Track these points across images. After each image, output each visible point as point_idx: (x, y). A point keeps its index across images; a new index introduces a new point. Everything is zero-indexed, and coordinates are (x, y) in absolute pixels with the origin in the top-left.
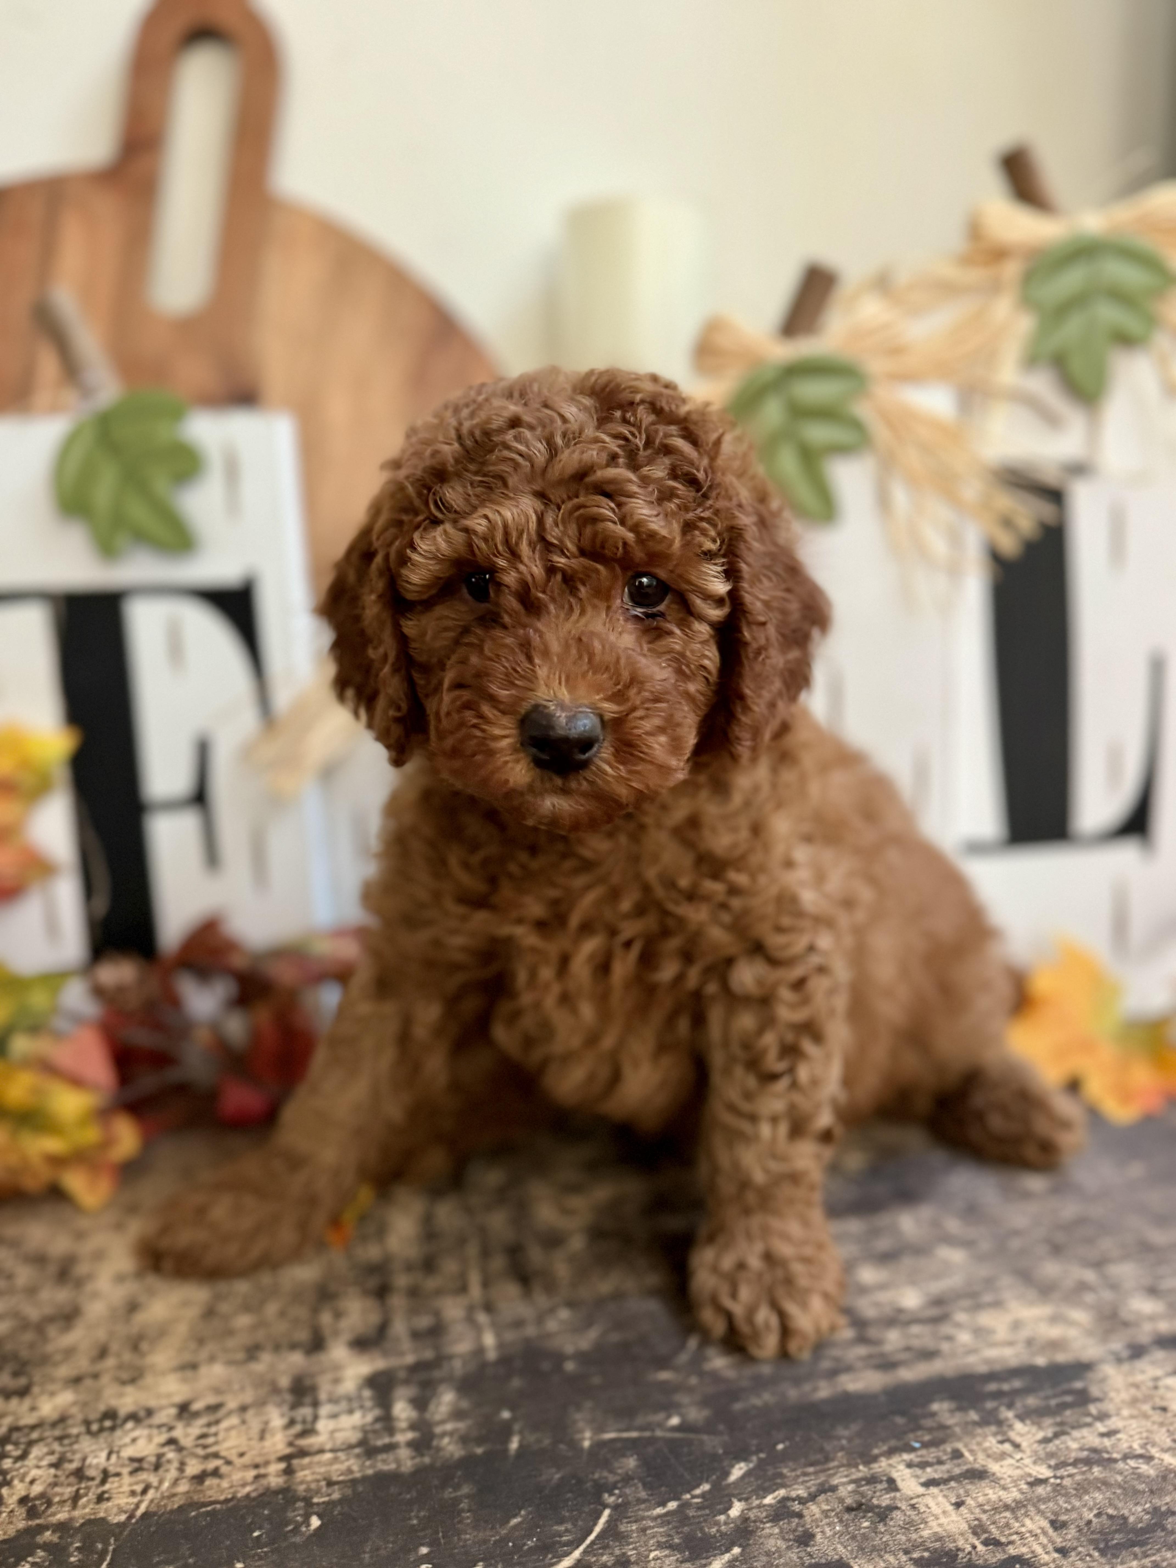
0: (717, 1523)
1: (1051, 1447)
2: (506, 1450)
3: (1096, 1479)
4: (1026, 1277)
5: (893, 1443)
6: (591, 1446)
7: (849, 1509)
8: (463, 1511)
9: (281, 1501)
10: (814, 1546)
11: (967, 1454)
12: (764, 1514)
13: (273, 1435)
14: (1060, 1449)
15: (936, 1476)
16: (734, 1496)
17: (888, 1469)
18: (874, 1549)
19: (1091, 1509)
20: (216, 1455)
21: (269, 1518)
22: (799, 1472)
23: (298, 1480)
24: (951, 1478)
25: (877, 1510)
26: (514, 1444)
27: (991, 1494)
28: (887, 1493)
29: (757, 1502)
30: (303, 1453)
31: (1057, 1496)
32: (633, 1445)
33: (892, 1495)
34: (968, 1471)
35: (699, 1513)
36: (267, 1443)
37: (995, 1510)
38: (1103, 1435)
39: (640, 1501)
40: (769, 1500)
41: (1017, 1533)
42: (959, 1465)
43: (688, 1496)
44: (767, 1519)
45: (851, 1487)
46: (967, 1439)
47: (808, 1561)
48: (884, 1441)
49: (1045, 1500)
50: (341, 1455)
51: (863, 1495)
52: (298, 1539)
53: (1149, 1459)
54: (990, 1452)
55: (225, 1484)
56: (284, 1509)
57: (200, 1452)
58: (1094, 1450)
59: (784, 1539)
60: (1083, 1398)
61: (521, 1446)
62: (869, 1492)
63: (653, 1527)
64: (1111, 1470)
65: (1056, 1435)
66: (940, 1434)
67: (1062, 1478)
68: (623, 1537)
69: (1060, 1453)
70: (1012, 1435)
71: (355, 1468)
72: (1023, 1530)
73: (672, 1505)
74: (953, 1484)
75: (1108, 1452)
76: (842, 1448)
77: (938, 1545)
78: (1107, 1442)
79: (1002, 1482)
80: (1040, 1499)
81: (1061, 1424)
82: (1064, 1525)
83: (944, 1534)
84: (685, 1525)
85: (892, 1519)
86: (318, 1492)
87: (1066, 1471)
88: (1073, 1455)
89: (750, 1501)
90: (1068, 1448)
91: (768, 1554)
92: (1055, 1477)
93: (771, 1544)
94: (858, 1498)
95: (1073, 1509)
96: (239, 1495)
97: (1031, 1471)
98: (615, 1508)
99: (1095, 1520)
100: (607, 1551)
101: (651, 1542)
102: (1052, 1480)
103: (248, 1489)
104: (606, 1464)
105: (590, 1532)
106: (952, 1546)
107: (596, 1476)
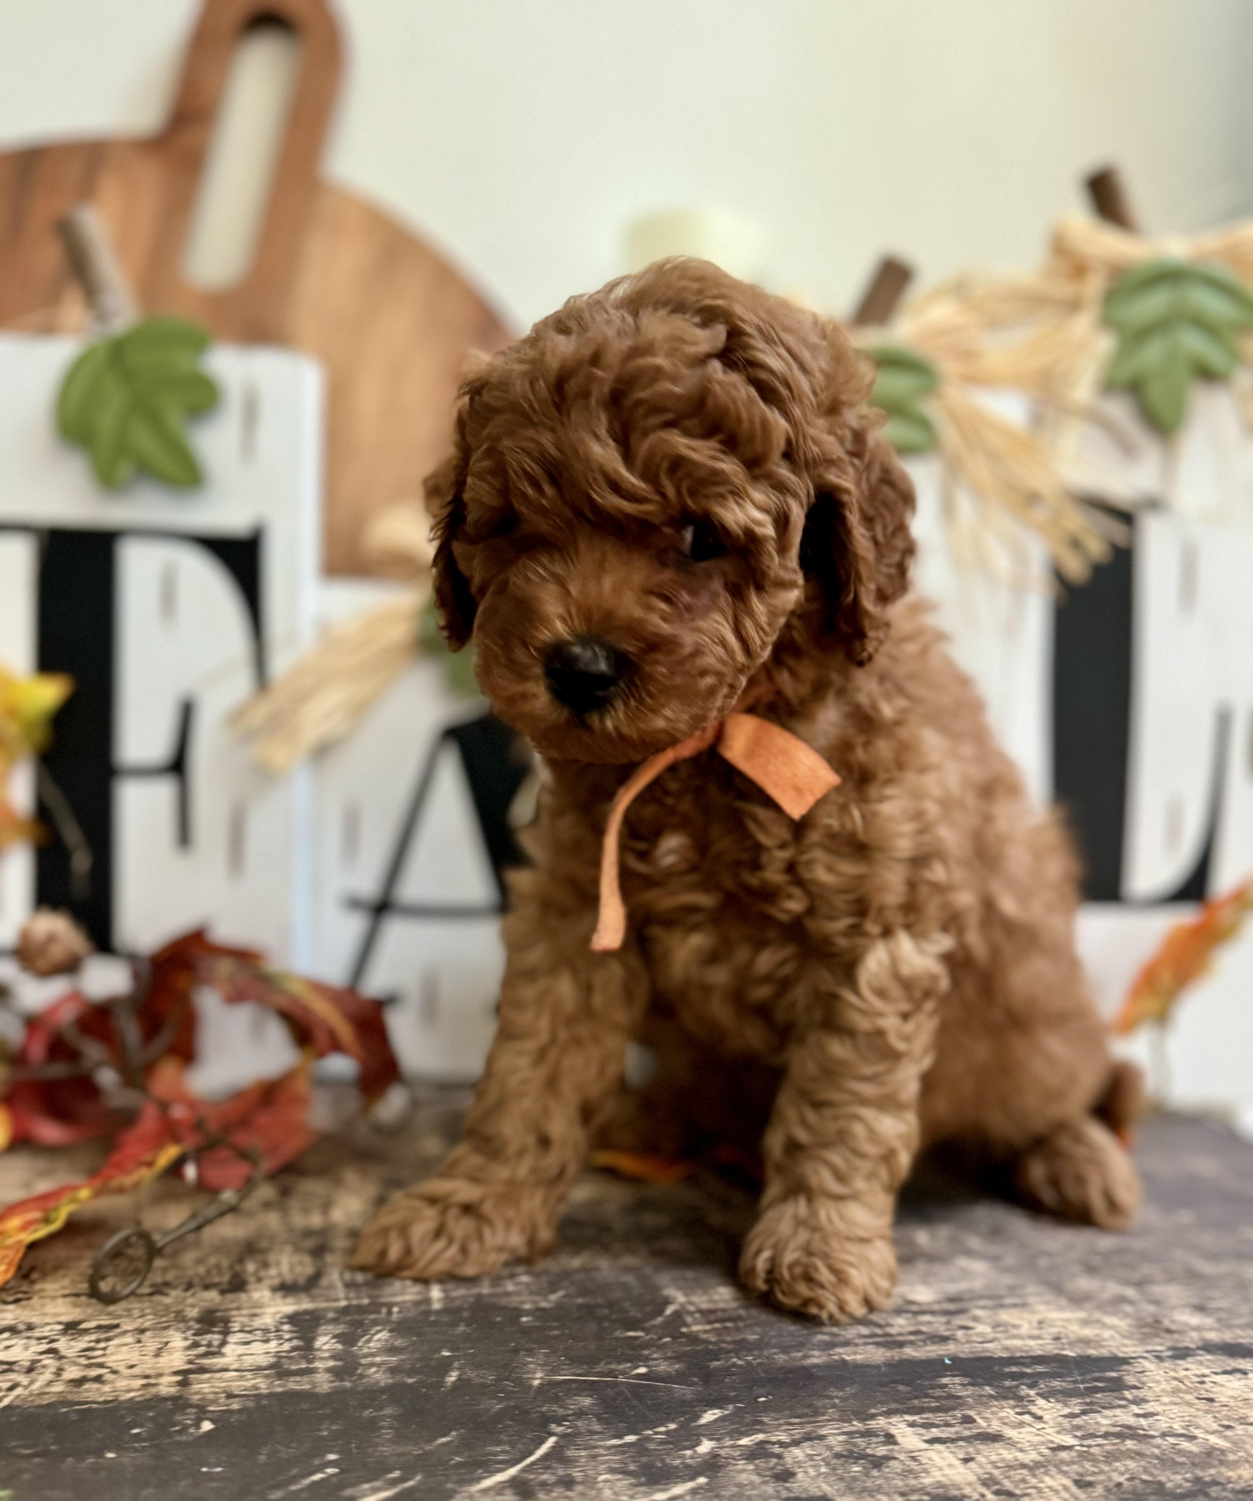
0: (683, 1457)
1: (1077, 1421)
2: (441, 1383)
3: (1128, 1450)
4: (1057, 1289)
5: (894, 1406)
6: (541, 1385)
7: (838, 1456)
8: (382, 1428)
9: (170, 1407)
10: (794, 1482)
11: (979, 1421)
12: (738, 1453)
13: (170, 1353)
14: (1088, 1424)
15: (943, 1436)
16: (704, 1435)
17: (887, 1426)
18: (864, 1490)
19: (1122, 1474)
20: (101, 1365)
21: (152, 1419)
22: (781, 1422)
23: (193, 1391)
24: (961, 1439)
25: (871, 1459)
26: (452, 1377)
27: (1003, 1453)
28: (884, 1445)
29: (731, 1442)
30: (203, 1370)
31: (1082, 1461)
32: (591, 1388)
33: (890, 1447)
34: (979, 1434)
35: (661, 1447)
36: (163, 1360)
37: (1010, 1467)
38: (1138, 1416)
39: (592, 1433)
40: (745, 1441)
41: (1034, 1487)
42: (970, 1429)
43: (650, 1432)
44: (740, 1457)
45: (841, 1438)
46: (981, 1409)
47: (785, 1494)
48: (882, 1403)
49: (1068, 1463)
50: (248, 1375)
51: (855, 1445)
52: (183, 1438)
53: (1192, 1438)
54: (1006, 1421)
55: (107, 1388)
56: (172, 1412)
57: (83, 1361)
58: (1129, 1427)
59: (759, 1474)
60: (1118, 1386)
61: (459, 1379)
62: (863, 1444)
63: (605, 1455)
64: (1146, 1443)
65: (1084, 1412)
66: (951, 1403)
67: (1089, 1446)
68: (570, 1461)
69: (1088, 1427)
70: (1033, 1409)
71: (263, 1386)
72: (1042, 1485)
73: (630, 1438)
74: (961, 1443)
75: (1144, 1430)
76: (834, 1406)
77: (940, 1491)
78: (1143, 1422)
79: (1019, 1445)
80: (1063, 1462)
81: (1091, 1403)
82: (1090, 1484)
83: (948, 1482)
84: (643, 1456)
85: (888, 1467)
86: (214, 1402)
87: (1095, 1441)
88: (1103, 1429)
89: (722, 1441)
90: (1097, 1423)
91: (740, 1485)
92: (1082, 1445)
93: (743, 1478)
94: (848, 1447)
95: (1101, 1472)
96: (122, 1398)
97: (1053, 1439)
98: (563, 1436)
99: (1126, 1483)
100: (549, 1471)
101: (603, 1466)
102: (1078, 1448)
103: (132, 1394)
104: (556, 1400)
105: (531, 1453)
106: (956, 1493)
107: (544, 1409)
